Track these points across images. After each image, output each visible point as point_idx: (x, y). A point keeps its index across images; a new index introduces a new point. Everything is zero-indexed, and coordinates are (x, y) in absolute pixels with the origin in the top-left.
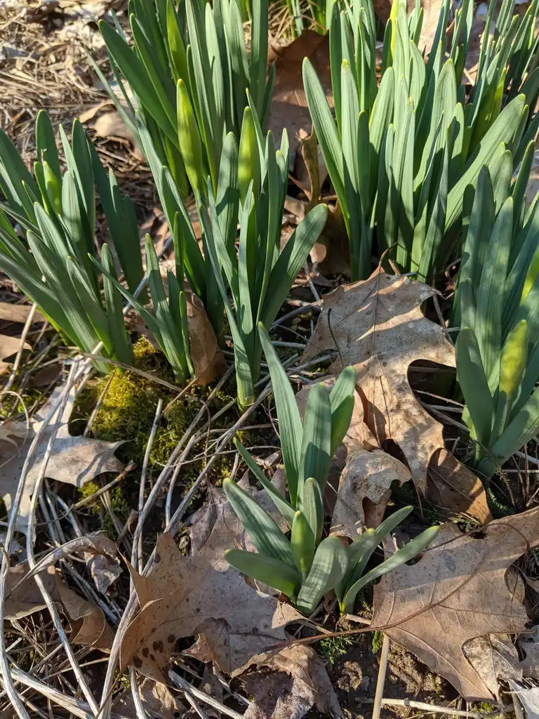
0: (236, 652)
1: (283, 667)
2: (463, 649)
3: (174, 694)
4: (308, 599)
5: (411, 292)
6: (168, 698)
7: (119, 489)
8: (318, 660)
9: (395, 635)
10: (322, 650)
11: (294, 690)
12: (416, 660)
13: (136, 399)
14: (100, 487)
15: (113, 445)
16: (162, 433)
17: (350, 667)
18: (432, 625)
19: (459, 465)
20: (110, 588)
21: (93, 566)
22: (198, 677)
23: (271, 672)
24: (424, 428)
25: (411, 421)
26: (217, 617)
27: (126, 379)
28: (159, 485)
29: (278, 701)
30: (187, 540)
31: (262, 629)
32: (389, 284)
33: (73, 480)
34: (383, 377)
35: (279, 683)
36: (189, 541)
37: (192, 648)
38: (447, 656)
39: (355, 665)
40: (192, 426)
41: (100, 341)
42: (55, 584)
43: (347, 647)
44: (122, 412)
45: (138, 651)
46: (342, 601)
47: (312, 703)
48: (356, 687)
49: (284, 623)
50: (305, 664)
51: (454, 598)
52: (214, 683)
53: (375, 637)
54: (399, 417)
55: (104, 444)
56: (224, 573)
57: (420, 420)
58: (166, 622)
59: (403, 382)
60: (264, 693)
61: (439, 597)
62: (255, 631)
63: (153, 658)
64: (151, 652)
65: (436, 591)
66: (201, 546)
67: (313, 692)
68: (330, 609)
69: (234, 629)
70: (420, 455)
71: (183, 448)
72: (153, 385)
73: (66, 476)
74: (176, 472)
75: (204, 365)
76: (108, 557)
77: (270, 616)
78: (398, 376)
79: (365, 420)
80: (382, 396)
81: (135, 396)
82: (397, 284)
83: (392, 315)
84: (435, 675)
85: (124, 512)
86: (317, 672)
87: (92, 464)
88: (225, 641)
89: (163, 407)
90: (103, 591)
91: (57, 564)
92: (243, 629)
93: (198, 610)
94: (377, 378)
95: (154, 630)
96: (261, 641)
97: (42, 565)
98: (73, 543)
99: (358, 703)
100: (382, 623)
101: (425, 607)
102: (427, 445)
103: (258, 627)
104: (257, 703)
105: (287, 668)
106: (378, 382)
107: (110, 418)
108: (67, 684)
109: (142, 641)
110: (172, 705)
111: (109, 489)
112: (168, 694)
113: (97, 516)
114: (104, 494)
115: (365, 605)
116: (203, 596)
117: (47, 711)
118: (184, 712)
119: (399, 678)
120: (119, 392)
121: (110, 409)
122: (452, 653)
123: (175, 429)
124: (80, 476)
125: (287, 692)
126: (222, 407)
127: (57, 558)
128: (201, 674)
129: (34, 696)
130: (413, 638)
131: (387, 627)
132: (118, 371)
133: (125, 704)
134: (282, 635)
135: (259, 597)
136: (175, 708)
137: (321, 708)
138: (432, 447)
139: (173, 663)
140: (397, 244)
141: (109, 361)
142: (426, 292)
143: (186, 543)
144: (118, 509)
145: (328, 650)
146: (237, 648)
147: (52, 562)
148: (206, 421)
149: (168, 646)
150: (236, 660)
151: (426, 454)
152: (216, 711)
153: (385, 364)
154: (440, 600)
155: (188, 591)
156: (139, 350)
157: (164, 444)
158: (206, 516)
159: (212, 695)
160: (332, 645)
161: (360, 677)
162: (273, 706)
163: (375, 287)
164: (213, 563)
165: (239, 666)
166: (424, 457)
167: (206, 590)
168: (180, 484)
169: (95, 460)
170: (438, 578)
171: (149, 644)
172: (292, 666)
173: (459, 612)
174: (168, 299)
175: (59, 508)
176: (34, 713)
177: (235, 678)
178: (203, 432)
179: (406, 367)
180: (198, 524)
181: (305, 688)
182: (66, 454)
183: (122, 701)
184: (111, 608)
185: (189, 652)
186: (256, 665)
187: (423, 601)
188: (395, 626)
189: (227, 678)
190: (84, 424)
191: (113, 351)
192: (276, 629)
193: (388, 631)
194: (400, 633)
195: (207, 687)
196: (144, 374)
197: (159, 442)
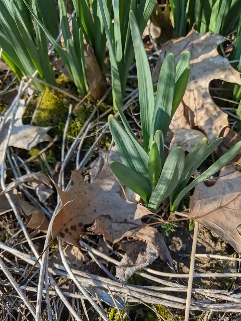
0: (116, 231)
1: (141, 238)
2: (237, 229)
3: (83, 252)
4: (154, 203)
5: (211, 41)
6: (80, 254)
7: (50, 152)
8: (159, 235)
9: (201, 221)
10: (162, 230)
11: (148, 249)
12: (211, 235)
13: (58, 104)
14: (40, 150)
15: (46, 129)
16: (73, 123)
17: (175, 239)
18: (221, 217)
19: (236, 135)
20: (47, 201)
21: (38, 189)
22: (96, 244)
23: (135, 241)
24: (216, 117)
25: (209, 114)
26: (105, 214)
27: (52, 94)
28: (73, 149)
29: (139, 254)
30: (88, 177)
31: (129, 220)
32: (199, 38)
33: (25, 147)
34: (194, 90)
35: (140, 246)
36: (89, 177)
37: (92, 227)
38: (229, 232)
39: (178, 238)
40: (89, 119)
41: (36, 69)
42: (18, 200)
43: (175, 228)
44: (50, 111)
45: (62, 230)
46: (172, 205)
47: (157, 255)
48: (179, 249)
49: (141, 216)
50: (153, 236)
51: (232, 204)
52: (104, 247)
53: (190, 223)
54: (202, 113)
55: (41, 128)
56: (109, 192)
57: (215, 113)
58: (78, 216)
59: (206, 93)
60: (131, 250)
61: (224, 203)
62: (126, 221)
63: (70, 233)
64: (70, 230)
65: (222, 199)
66: (95, 179)
67: (158, 250)
68: (166, 210)
69: (114, 220)
70: (214, 132)
71: (84, 131)
72: (67, 97)
73: (21, 144)
74: (81, 143)
75: (94, 85)
76: (45, 185)
77: (133, 213)
78: (203, 89)
79: (184, 114)
80: (194, 102)
81: (57, 103)
82: (203, 38)
83: (200, 54)
84: (222, 242)
85: (54, 163)
86: (159, 241)
87: (35, 138)
88: (110, 226)
89: (73, 109)
90: (43, 201)
91: (18, 189)
92: (120, 220)
93: (95, 211)
94: (191, 91)
95: (71, 220)
96: (129, 226)
97: (9, 188)
98: (25, 177)
99: (180, 257)
100: (194, 215)
101: (217, 208)
102: (218, 127)
103: (126, 219)
104: (128, 255)
105: (144, 238)
106: (192, 93)
107: (44, 115)
108: (26, 249)
109: (64, 225)
110: (82, 258)
111: (45, 152)
112: (80, 253)
113: (39, 166)
114: (43, 154)
115: (184, 207)
116: (97, 204)
117: (15, 262)
118: (89, 261)
119: (202, 244)
120: (49, 101)
121: (43, 110)
122: (231, 231)
123: (80, 121)
124: (29, 144)
125: (144, 250)
126: (105, 111)
127: (17, 184)
128: (97, 243)
129: (8, 255)
130: (211, 223)
131: (197, 218)
132: (47, 89)
133: (57, 258)
134: (140, 223)
135: (128, 203)
136: (84, 259)
137: (162, 258)
138: (221, 127)
139: (82, 237)
140: (201, 21)
141: (41, 82)
142: (220, 40)
143: (88, 178)
144: (50, 161)
145: (165, 229)
146: (117, 230)
147: (15, 186)
148: (96, 117)
149: (79, 228)
150: (116, 235)
151: (217, 131)
152: (106, 261)
153: (196, 82)
154: (225, 204)
155: (89, 201)
156: (59, 80)
157: (74, 128)
158: (98, 164)
159: (104, 252)
160: (167, 227)
161: (181, 244)
162: (136, 257)
163: (191, 39)
164: (103, 187)
165: (118, 238)
166: (216, 132)
167: (99, 201)
168: (84, 150)
169: (37, 136)
170: (224, 193)
171: (69, 227)
172: (146, 237)
173: (235, 211)
174: (73, 38)
175: (19, 162)
176: (9, 263)
177: (116, 244)
178: (95, 123)
179: (208, 84)
180: (94, 168)
181: (154, 248)
182: (21, 133)
183: (55, 256)
184: (48, 211)
185: (90, 229)
186: (127, 237)
187: (216, 205)
188: (201, 217)
189: (111, 244)
190: (30, 119)
191: (44, 76)
192: (137, 220)
193: (198, 220)
194: (203, 220)
195: (101, 249)
196: (62, 91)
197: (71, 128)
